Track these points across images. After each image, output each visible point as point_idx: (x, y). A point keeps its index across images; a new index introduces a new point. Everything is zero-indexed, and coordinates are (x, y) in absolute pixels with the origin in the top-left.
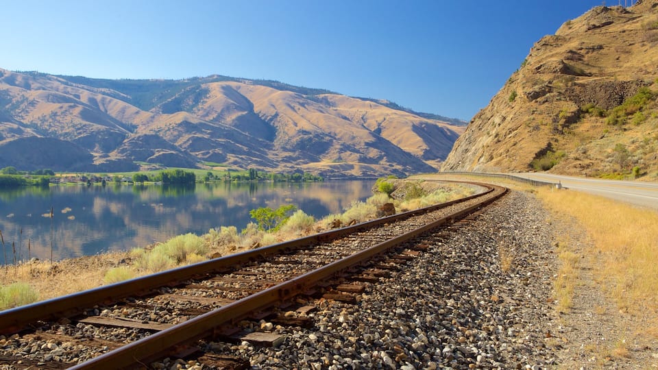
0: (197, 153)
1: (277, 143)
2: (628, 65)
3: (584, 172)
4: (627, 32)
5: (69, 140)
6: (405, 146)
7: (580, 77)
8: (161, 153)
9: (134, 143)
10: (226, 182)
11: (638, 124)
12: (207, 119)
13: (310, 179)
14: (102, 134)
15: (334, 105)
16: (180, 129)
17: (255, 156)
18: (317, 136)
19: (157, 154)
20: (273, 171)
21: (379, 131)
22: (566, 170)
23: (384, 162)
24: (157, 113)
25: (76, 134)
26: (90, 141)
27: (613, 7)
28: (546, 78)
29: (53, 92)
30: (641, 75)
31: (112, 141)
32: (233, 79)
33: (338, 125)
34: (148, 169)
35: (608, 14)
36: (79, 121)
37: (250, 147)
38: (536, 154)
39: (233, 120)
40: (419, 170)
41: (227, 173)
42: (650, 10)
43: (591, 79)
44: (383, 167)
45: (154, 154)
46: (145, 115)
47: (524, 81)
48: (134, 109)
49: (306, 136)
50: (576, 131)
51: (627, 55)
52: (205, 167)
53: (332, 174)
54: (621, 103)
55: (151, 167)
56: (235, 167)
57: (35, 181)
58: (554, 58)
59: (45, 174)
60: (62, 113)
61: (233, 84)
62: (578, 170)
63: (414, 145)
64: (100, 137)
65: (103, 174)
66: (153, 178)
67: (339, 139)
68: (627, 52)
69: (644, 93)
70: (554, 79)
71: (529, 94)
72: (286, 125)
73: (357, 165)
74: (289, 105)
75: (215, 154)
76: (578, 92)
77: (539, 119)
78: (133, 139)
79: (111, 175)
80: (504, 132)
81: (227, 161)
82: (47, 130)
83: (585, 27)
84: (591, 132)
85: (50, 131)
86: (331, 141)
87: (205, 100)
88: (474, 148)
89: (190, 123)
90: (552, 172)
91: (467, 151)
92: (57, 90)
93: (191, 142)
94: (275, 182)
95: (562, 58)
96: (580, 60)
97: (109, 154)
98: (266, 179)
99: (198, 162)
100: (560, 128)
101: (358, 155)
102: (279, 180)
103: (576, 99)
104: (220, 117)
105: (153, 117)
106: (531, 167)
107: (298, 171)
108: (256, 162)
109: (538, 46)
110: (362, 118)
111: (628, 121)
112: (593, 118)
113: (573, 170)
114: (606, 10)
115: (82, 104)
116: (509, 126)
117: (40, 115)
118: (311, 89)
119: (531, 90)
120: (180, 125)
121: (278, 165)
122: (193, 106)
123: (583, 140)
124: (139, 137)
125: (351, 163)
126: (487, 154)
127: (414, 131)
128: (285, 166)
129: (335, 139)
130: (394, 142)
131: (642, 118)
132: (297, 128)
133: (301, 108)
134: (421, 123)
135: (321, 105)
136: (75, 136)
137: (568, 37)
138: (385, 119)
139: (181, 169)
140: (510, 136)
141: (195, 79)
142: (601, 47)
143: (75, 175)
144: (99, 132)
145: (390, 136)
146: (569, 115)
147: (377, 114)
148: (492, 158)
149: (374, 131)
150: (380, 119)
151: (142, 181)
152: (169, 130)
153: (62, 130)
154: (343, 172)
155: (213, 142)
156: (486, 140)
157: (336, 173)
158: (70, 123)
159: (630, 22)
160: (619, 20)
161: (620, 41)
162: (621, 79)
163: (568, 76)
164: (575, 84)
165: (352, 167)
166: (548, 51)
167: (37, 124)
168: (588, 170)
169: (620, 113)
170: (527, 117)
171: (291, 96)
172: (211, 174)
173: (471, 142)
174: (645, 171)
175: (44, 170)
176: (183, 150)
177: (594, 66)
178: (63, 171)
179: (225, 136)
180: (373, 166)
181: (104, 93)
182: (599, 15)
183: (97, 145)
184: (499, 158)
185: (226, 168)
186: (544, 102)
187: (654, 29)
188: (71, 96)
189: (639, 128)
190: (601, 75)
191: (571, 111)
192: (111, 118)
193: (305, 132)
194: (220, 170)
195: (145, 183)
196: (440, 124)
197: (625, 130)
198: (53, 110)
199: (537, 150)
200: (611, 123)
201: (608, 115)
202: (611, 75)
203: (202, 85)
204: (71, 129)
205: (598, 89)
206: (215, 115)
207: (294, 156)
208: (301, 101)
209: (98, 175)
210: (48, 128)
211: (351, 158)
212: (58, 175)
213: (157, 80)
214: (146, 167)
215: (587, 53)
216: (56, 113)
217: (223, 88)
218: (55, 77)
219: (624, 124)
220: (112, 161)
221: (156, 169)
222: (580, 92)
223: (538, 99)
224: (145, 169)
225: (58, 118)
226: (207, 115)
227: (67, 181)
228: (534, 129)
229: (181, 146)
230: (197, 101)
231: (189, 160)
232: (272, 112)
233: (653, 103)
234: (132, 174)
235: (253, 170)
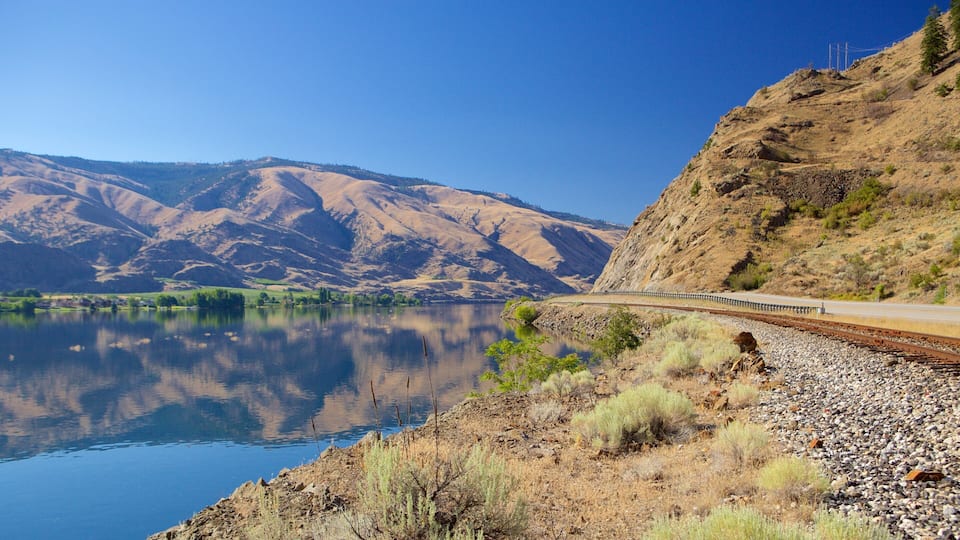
0: (245, 266)
1: (356, 253)
2: (847, 148)
3: (807, 292)
4: (843, 105)
5: (61, 247)
6: (532, 257)
7: (785, 164)
8: (194, 266)
9: (155, 252)
10: (287, 306)
11: (866, 228)
12: (257, 218)
13: (404, 302)
14: (108, 238)
15: (434, 200)
16: (219, 232)
17: (326, 270)
18: (412, 242)
19: (188, 268)
20: (351, 291)
21: (496, 236)
22: (783, 288)
23: (502, 279)
24: (187, 210)
25: (70, 239)
26: (91, 249)
27: (824, 71)
28: (740, 164)
29: (36, 179)
30: (865, 163)
31: (122, 249)
32: (293, 164)
33: (441, 228)
34: (175, 288)
35: (817, 80)
36: (73, 220)
37: (319, 259)
38: (733, 268)
39: (295, 221)
40: (552, 290)
41: (288, 294)
42: (870, 76)
43: (801, 166)
44: (503, 286)
45: (184, 267)
46: (170, 213)
47: (710, 169)
48: (153, 204)
49: (397, 243)
50: (784, 236)
51: (844, 134)
52: (256, 286)
53: (433, 296)
54: (840, 199)
55: (179, 285)
56: (297, 286)
57: (13, 305)
58: (749, 137)
59: (28, 295)
60: (49, 209)
61: (294, 170)
62: (799, 289)
63: (543, 255)
64: (105, 243)
65: (110, 295)
66: (183, 301)
67: (442, 247)
68: (845, 131)
69: (871, 186)
70: (750, 166)
71: (719, 185)
72: (368, 228)
73: (467, 283)
74: (372, 200)
75: (270, 268)
76: (784, 184)
77: (734, 220)
78: (154, 246)
79: (124, 297)
80: (686, 237)
81: (286, 277)
82: (27, 233)
83: (788, 97)
84: (804, 238)
85: (33, 234)
86: (431, 250)
87: (255, 192)
88: (642, 259)
89: (234, 224)
90: (763, 292)
91: (632, 263)
92: (42, 177)
93: (235, 251)
94: (355, 306)
95: (760, 138)
96: (784, 140)
97: (120, 267)
98: (343, 302)
99: (246, 279)
100: (763, 232)
101: (468, 269)
102: (360, 304)
103: (782, 194)
104: (276, 216)
105: (181, 216)
106: (727, 284)
107: (386, 291)
108: (326, 279)
109: (726, 121)
110: (473, 218)
111: (853, 223)
112: (806, 219)
113: (793, 289)
114: (814, 74)
115: (78, 196)
116: (693, 230)
117: (17, 212)
118: (401, 178)
119: (721, 180)
120: (219, 227)
121: (358, 283)
122: (238, 201)
123: (794, 248)
124: (162, 243)
125: (459, 280)
126: (663, 269)
127: (543, 236)
128: (368, 285)
129: (436, 247)
130: (517, 252)
131: (871, 220)
132: (384, 232)
133: (389, 204)
134: (554, 226)
135: (417, 200)
136: (70, 242)
137: (765, 110)
138: (504, 220)
139: (224, 288)
140: (695, 242)
141: (240, 162)
142: (810, 124)
143: (70, 297)
144: (104, 236)
145: (511, 243)
146: (774, 214)
147: (494, 214)
148: (670, 273)
149: (490, 237)
150: (498, 220)
151: (169, 305)
152: (204, 233)
153: (49, 233)
154: (448, 293)
155: (266, 251)
156: (659, 249)
157: (439, 295)
158: (62, 223)
159: (847, 91)
160: (832, 88)
161: (834, 116)
162: (840, 166)
163: (769, 162)
164: (780, 173)
165: (460, 286)
166: (739, 127)
167: (12, 225)
168: (813, 289)
169: (841, 213)
170: (717, 218)
171: (374, 187)
172: (265, 295)
173: (637, 250)
174: (891, 290)
175: (26, 291)
176: (224, 262)
177: (802, 150)
178: (53, 291)
179: (284, 243)
180: (489, 284)
181: (110, 182)
182: (805, 82)
183: (101, 254)
184: (681, 273)
185: (286, 288)
186: (740, 197)
187: (879, 100)
188: (63, 186)
189: (868, 233)
190: (812, 161)
191: (777, 209)
192: (121, 217)
193: (394, 238)
194: (277, 290)
195: (174, 308)
196: (580, 228)
197: (850, 235)
198: (36, 204)
199: (734, 262)
200: (830, 225)
201: (825, 216)
202: (826, 161)
203: (250, 172)
204: (64, 231)
205: (810, 180)
206: (269, 214)
207: (380, 270)
208: (389, 195)
209: (104, 297)
210: (29, 230)
211: (459, 274)
212: (46, 297)
213: (185, 164)
214: (173, 286)
215: (793, 131)
216: (41, 208)
217: (280, 175)
218: (38, 158)
219: (847, 227)
220: (123, 277)
221: (187, 289)
222: (787, 184)
223: (732, 193)
224: (170, 289)
225: (43, 216)
226: (257, 213)
227: (61, 305)
228: (727, 234)
229: (221, 256)
230: (242, 195)
231: (235, 276)
232: (349, 209)
233: (884, 199)
234: (155, 296)
235: (325, 290)
